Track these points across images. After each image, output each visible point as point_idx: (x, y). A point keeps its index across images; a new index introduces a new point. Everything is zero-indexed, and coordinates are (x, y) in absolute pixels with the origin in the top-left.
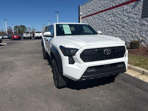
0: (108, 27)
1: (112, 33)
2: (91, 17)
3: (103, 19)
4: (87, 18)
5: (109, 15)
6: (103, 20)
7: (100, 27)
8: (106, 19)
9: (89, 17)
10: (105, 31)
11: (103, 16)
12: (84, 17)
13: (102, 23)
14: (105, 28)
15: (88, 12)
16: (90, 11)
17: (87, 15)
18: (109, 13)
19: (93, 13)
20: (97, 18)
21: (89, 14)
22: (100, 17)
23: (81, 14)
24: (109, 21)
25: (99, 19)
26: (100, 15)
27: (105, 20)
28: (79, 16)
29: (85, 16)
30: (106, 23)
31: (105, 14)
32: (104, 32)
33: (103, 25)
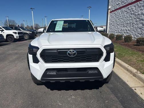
0: (137, 21)
1: (141, 29)
2: (120, 10)
3: (132, 12)
4: (116, 12)
5: (139, 7)
6: (131, 14)
7: (129, 22)
8: (135, 12)
9: (117, 11)
10: (133, 26)
11: (132, 9)
12: (113, 11)
13: (131, 17)
14: (133, 24)
15: (117, 5)
16: (119, 4)
17: (116, 8)
18: (140, 5)
19: (122, 6)
20: (125, 11)
21: (118, 7)
22: (129, 10)
23: (110, 7)
24: (139, 14)
25: (128, 13)
26: (129, 8)
27: (134, 14)
28: (108, 9)
29: (113, 9)
30: (135, 17)
31: (135, 6)
32: (132, 28)
33: (132, 19)
